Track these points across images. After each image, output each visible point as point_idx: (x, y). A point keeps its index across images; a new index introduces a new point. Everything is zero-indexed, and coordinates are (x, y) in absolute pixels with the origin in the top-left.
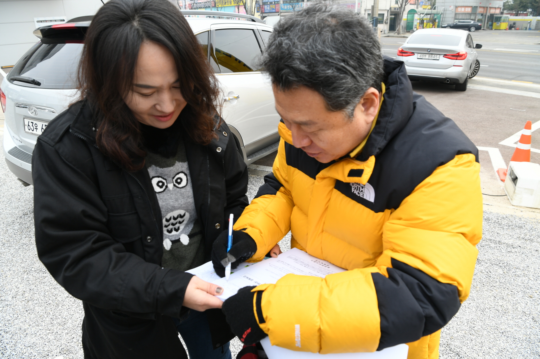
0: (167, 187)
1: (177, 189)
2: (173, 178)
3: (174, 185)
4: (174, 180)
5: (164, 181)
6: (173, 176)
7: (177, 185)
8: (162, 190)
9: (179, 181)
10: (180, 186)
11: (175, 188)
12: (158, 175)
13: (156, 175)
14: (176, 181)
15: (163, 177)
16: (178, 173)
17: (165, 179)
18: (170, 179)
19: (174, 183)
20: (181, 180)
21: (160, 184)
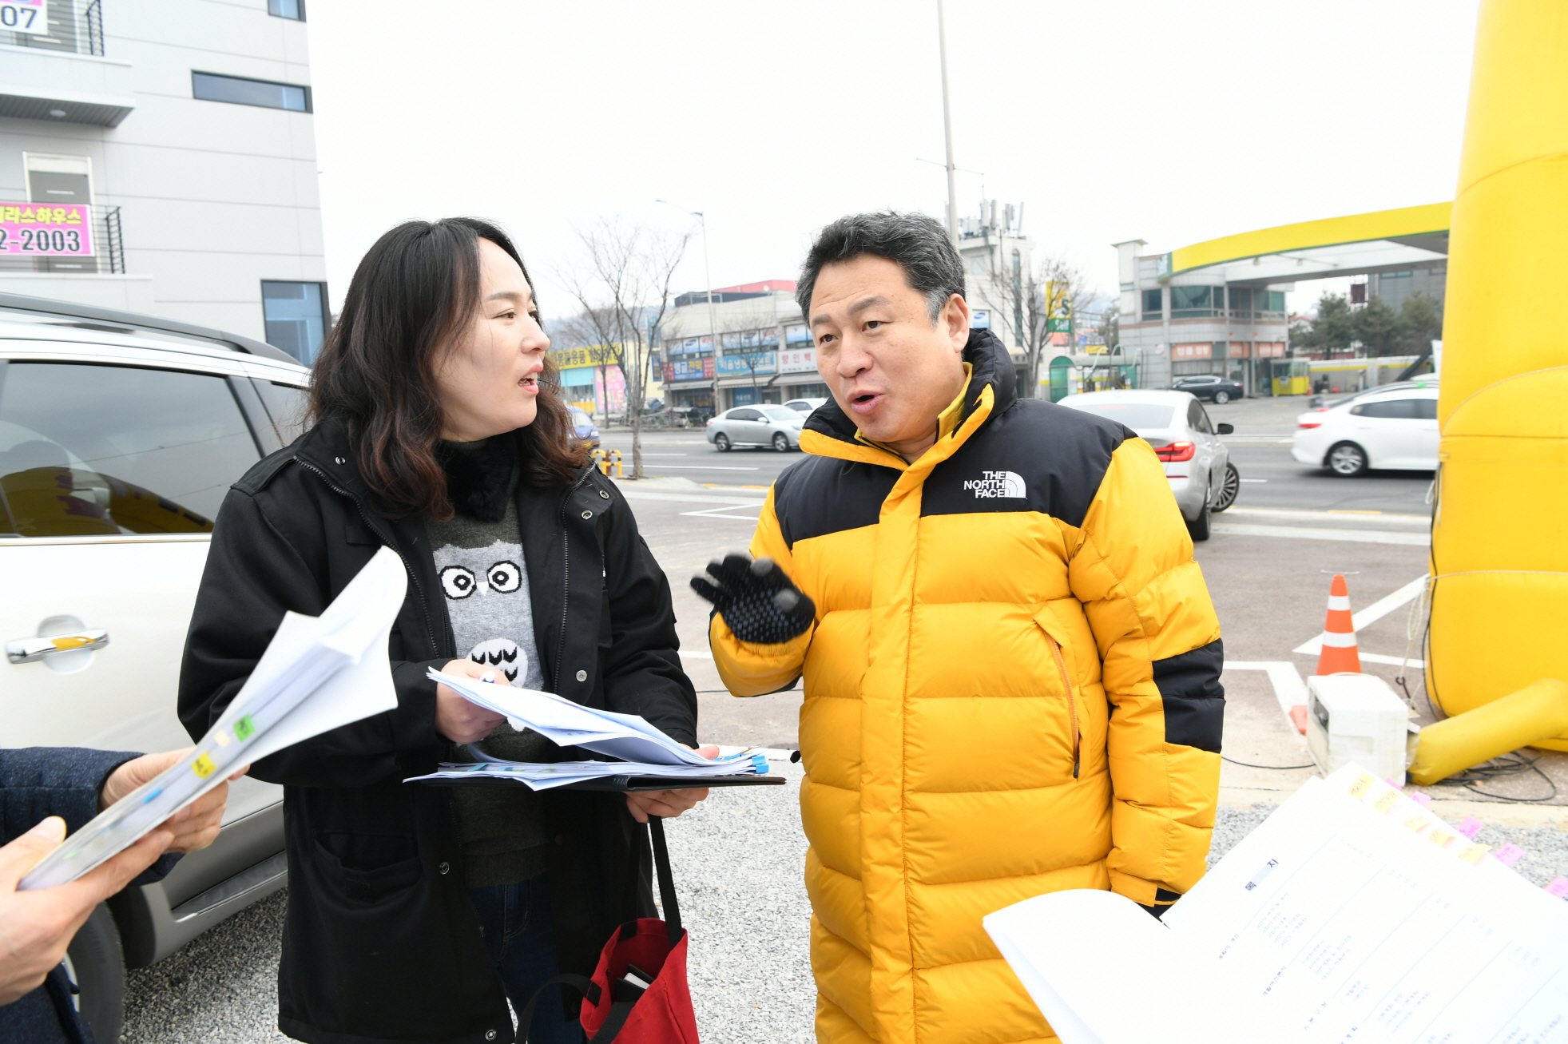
0: (474, 587)
1: (498, 594)
2: (489, 571)
3: (491, 586)
4: (491, 576)
5: (469, 576)
6: (488, 566)
7: (496, 585)
8: (464, 593)
9: (501, 578)
11: (493, 592)
12: (458, 564)
13: (452, 564)
14: (495, 577)
15: (466, 567)
16: (499, 563)
17: (472, 573)
18: (481, 573)
19: (491, 581)
20: (506, 577)
21: (462, 582)
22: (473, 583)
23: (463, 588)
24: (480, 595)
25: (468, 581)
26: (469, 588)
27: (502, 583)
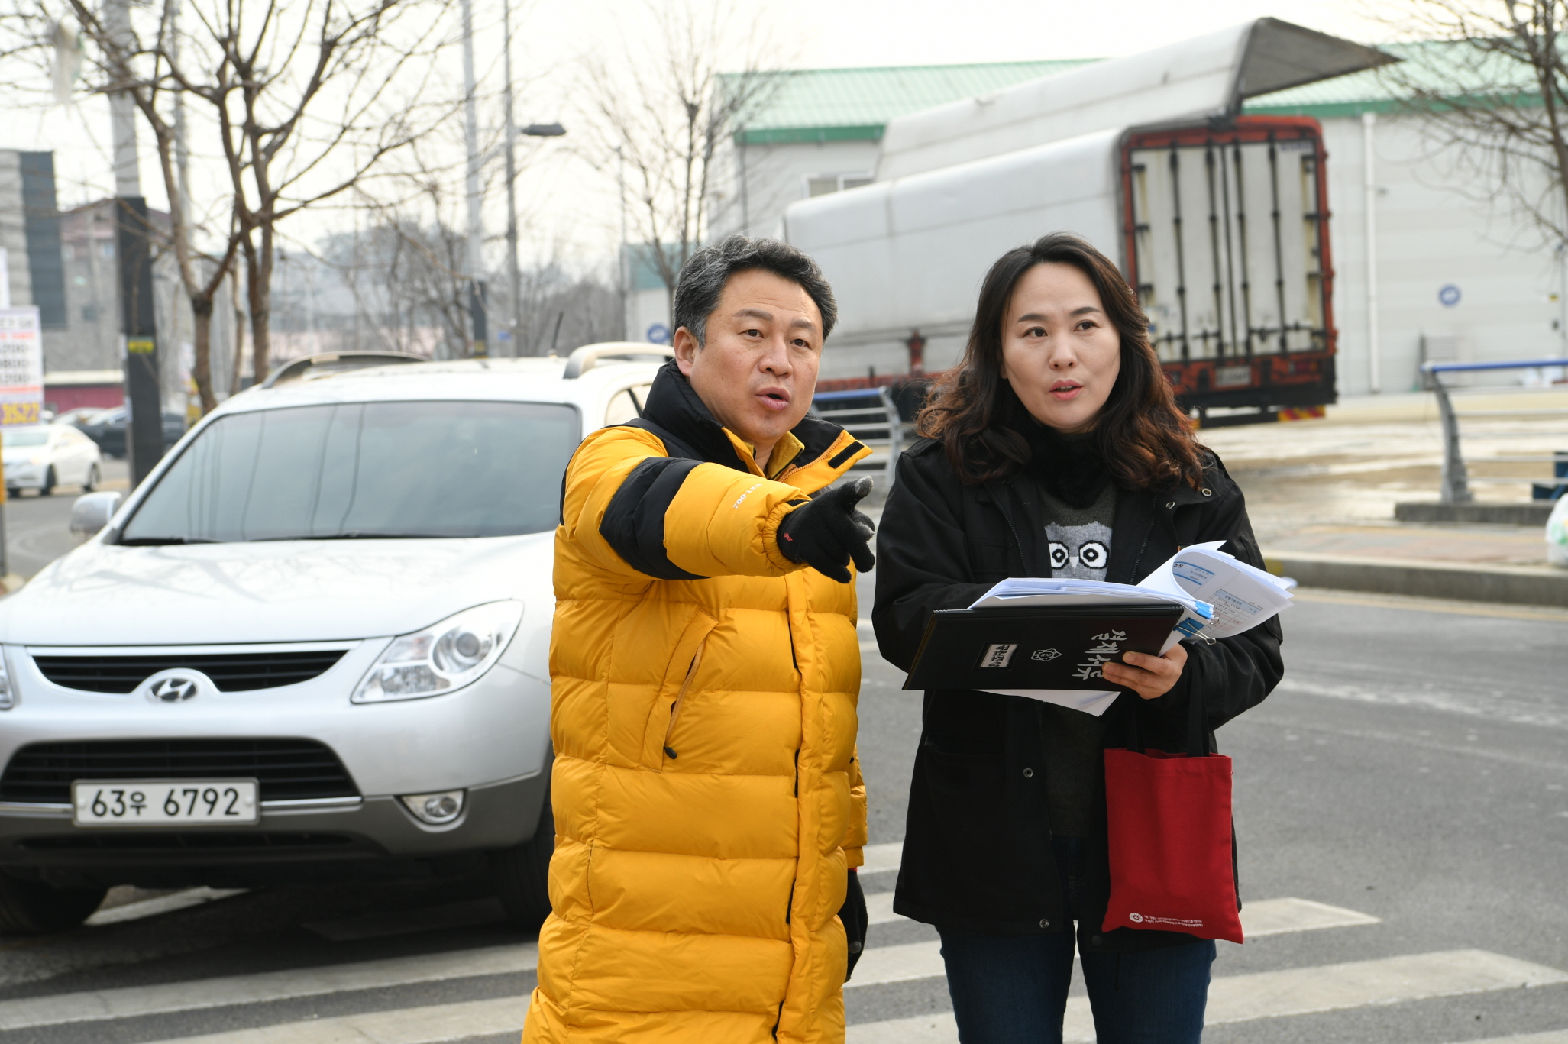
0: (1068, 561)
1: (1086, 568)
2: (1082, 548)
3: (1081, 561)
4: (1082, 551)
5: (1065, 551)
6: (1082, 543)
7: (1085, 561)
8: (1059, 565)
9: (1091, 555)
10: (1091, 564)
11: (1082, 565)
12: (1058, 539)
13: (1054, 539)
14: (1086, 554)
15: (1064, 543)
16: (1092, 542)
17: (1067, 548)
18: (1074, 548)
19: (1082, 557)
20: (1096, 555)
21: (1059, 555)
22: (1067, 557)
23: (1059, 560)
24: (1070, 568)
25: (1063, 555)
26: (1064, 561)
27: (1091, 559)
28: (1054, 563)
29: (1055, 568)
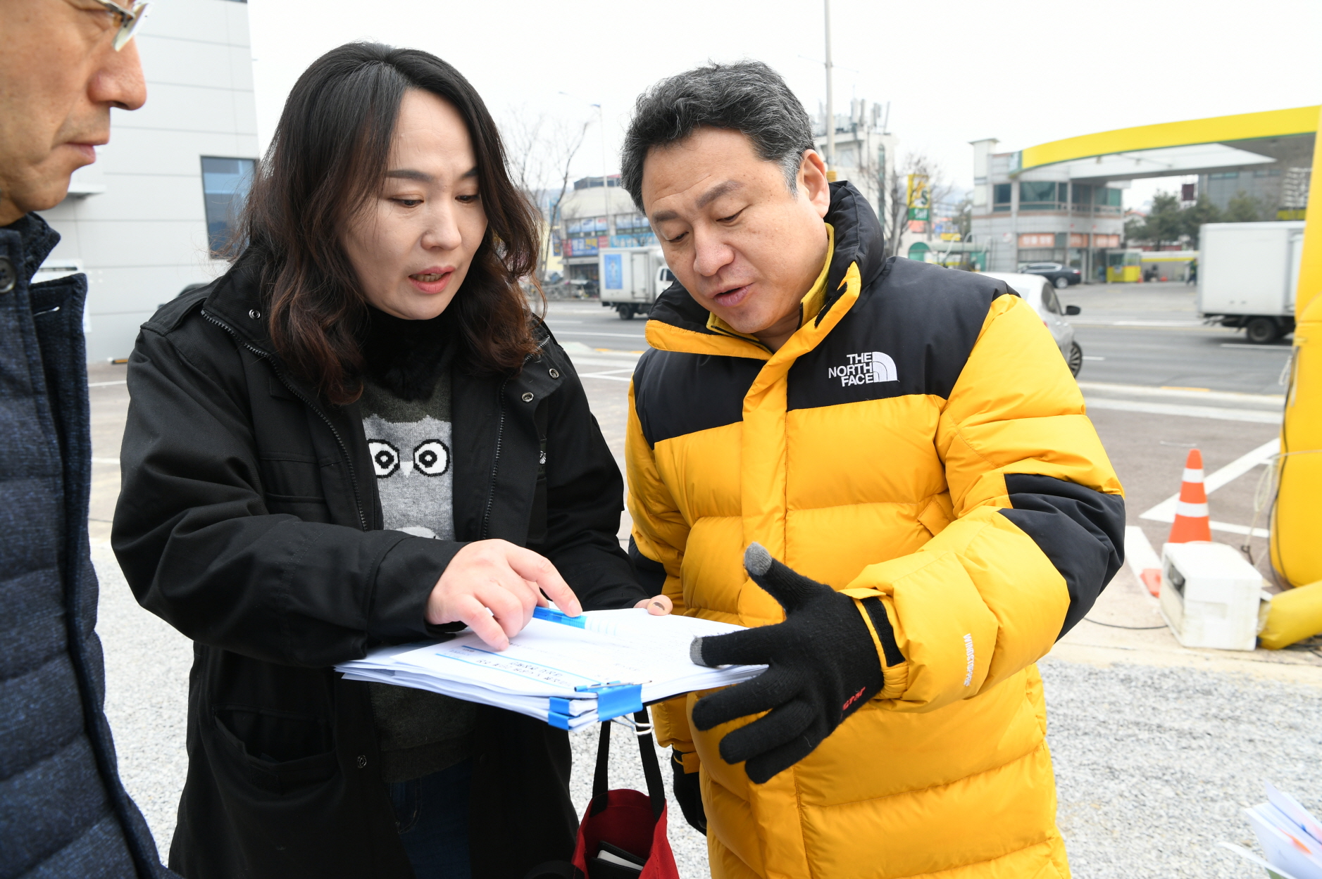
4: (417, 455)
6: (416, 446)
8: (386, 471)
12: (381, 437)
13: (377, 437)
15: (391, 442)
16: (428, 442)
17: (397, 450)
18: (407, 451)
19: (417, 461)
20: (435, 458)
21: (384, 459)
22: (396, 461)
23: (384, 466)
24: (401, 476)
25: (391, 459)
26: (391, 467)
27: (429, 464)
28: (379, 470)
29: (380, 477)
